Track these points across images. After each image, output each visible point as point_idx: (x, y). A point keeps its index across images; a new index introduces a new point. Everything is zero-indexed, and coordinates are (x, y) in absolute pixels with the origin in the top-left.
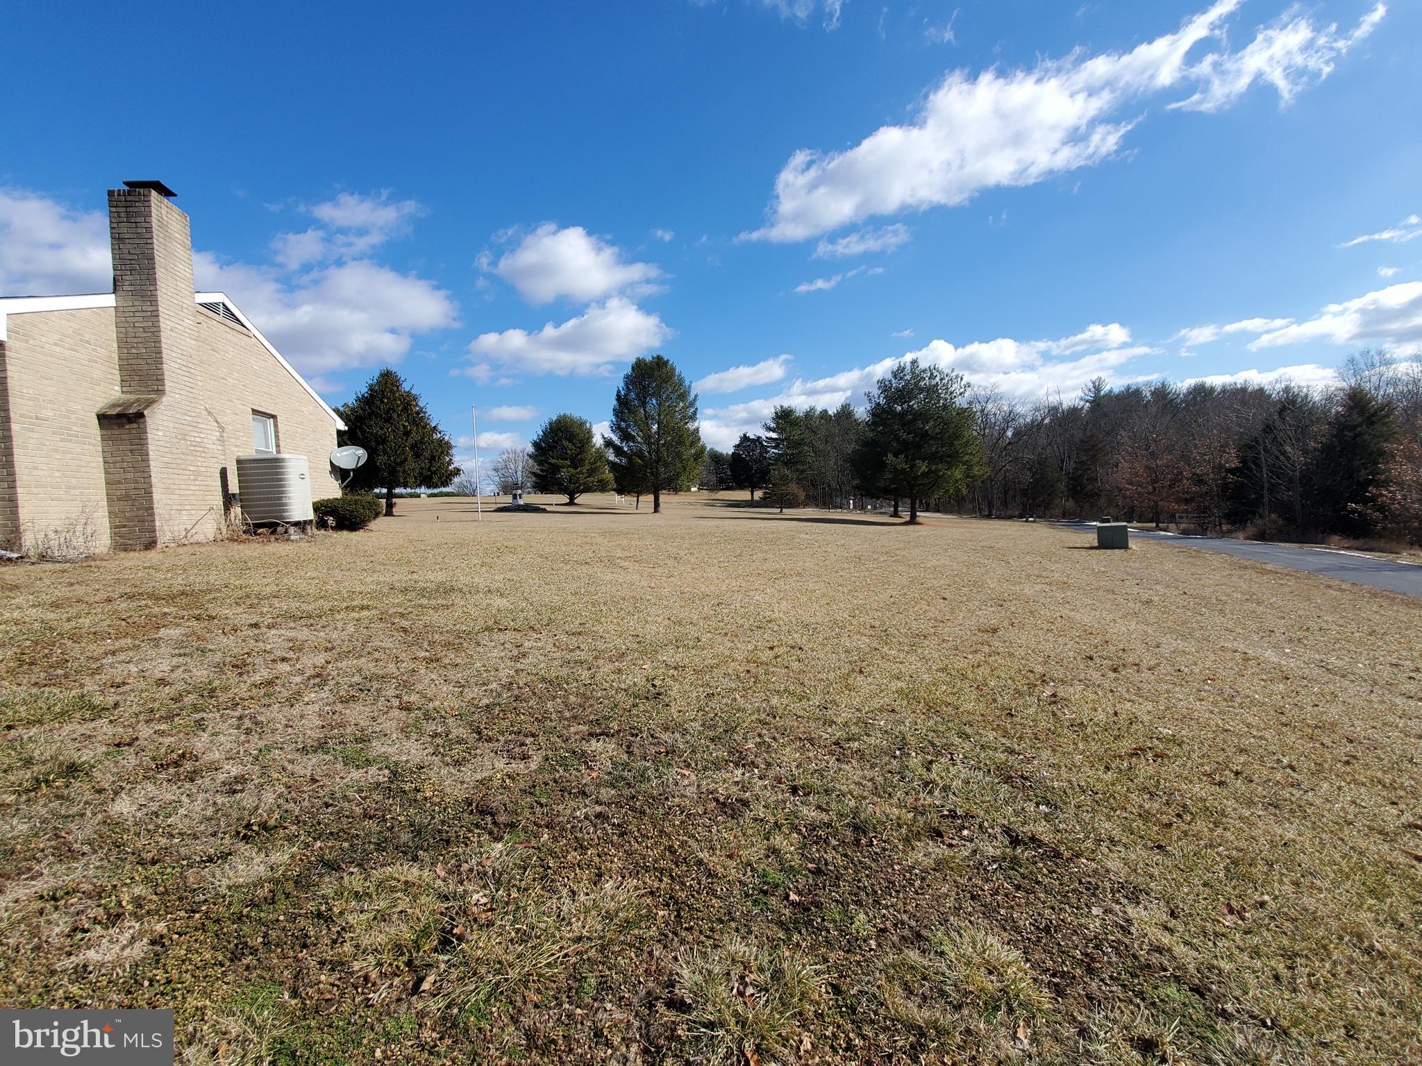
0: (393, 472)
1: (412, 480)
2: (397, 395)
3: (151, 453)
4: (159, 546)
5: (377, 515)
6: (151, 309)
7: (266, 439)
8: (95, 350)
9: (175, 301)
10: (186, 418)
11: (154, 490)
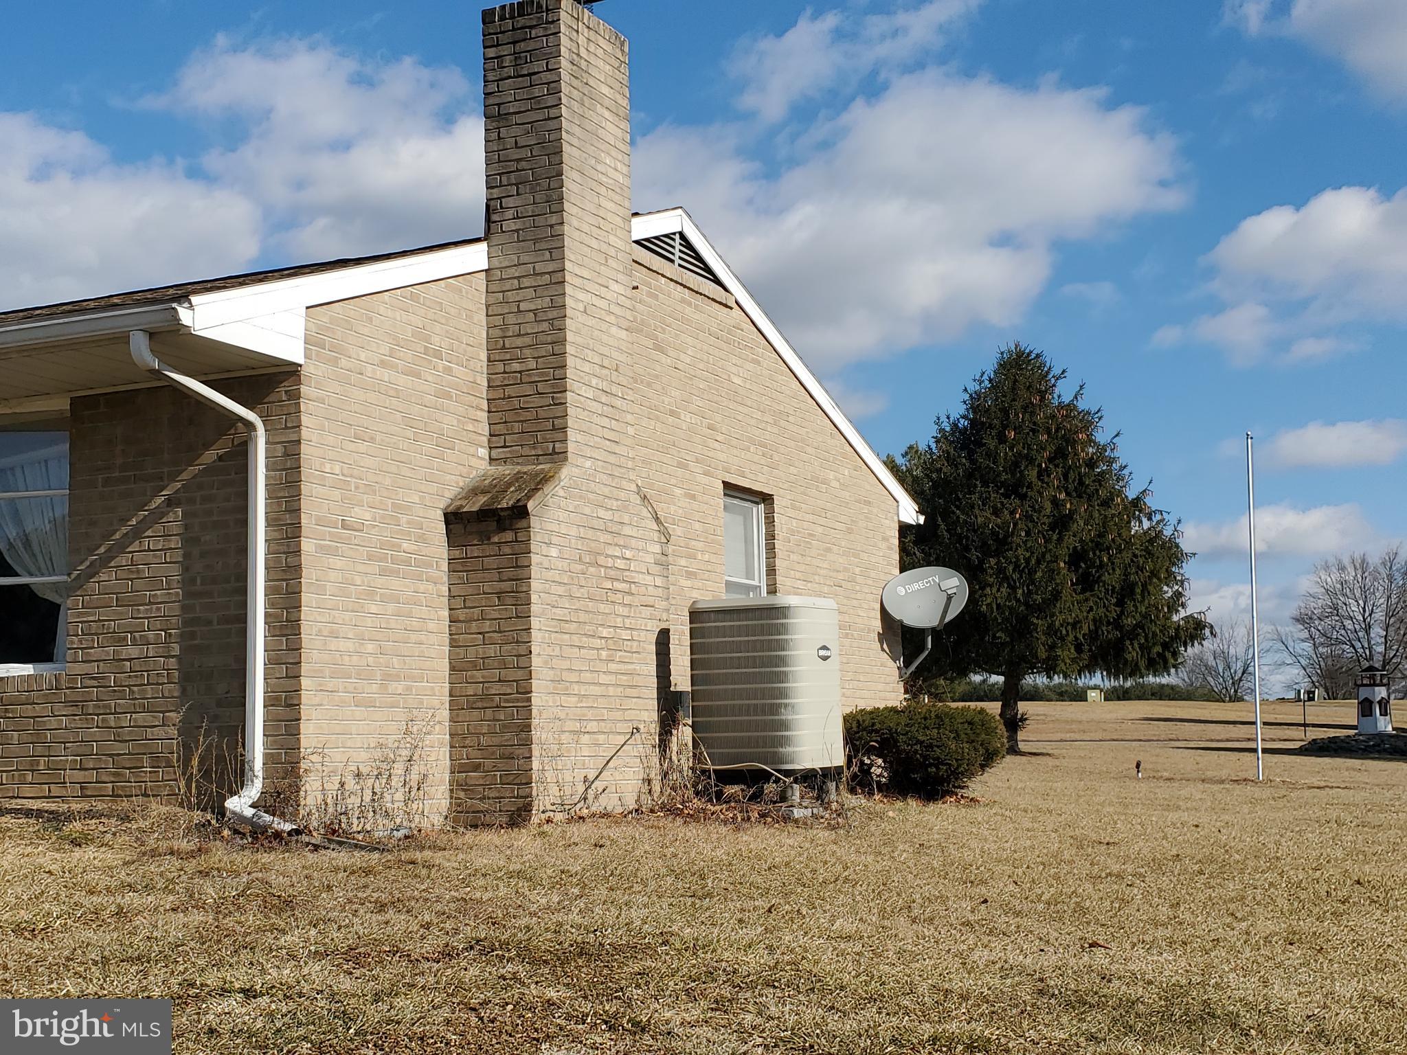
0: (1021, 629)
1: (1066, 653)
2: (1040, 418)
3: (534, 598)
4: (535, 820)
5: (989, 758)
6: (551, 267)
7: (749, 555)
8: (448, 371)
9: (594, 244)
10: (602, 513)
11: (535, 683)
